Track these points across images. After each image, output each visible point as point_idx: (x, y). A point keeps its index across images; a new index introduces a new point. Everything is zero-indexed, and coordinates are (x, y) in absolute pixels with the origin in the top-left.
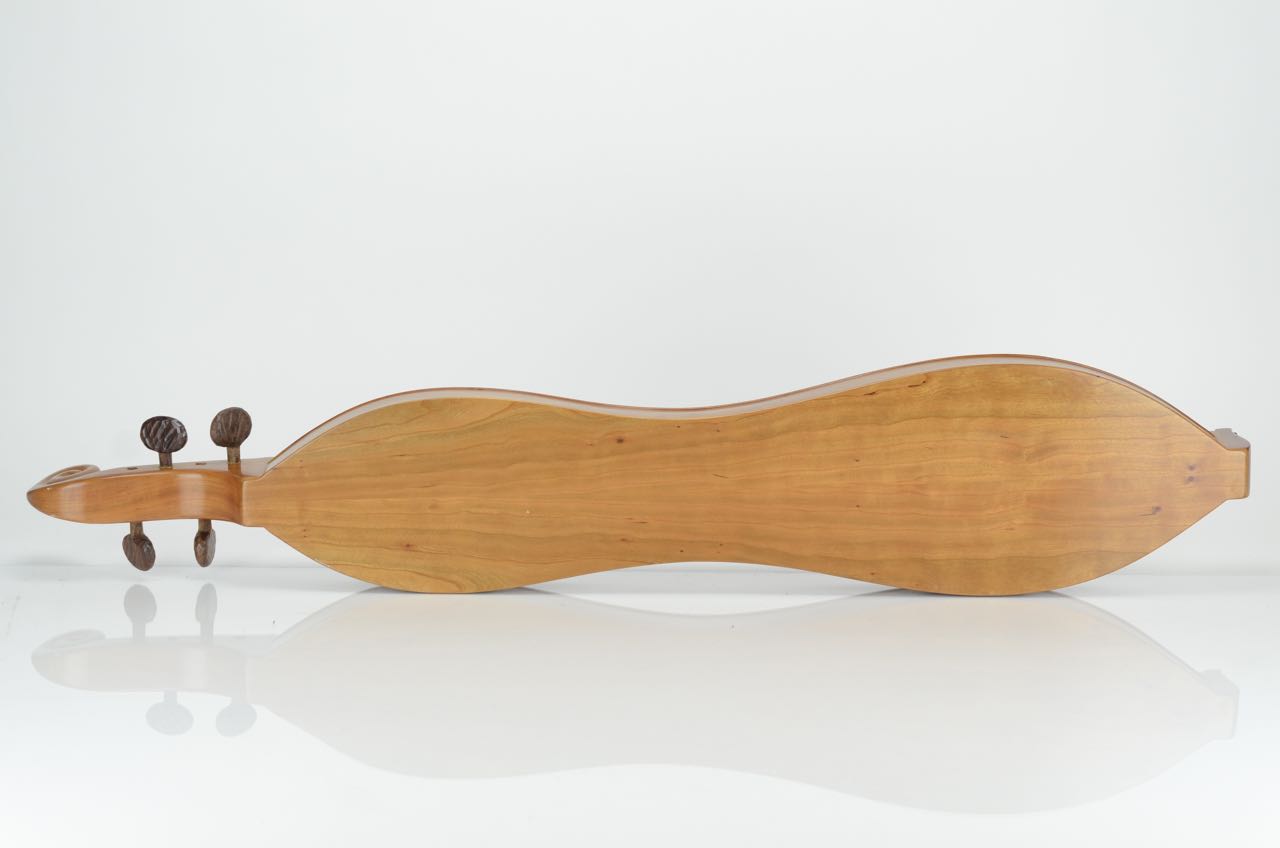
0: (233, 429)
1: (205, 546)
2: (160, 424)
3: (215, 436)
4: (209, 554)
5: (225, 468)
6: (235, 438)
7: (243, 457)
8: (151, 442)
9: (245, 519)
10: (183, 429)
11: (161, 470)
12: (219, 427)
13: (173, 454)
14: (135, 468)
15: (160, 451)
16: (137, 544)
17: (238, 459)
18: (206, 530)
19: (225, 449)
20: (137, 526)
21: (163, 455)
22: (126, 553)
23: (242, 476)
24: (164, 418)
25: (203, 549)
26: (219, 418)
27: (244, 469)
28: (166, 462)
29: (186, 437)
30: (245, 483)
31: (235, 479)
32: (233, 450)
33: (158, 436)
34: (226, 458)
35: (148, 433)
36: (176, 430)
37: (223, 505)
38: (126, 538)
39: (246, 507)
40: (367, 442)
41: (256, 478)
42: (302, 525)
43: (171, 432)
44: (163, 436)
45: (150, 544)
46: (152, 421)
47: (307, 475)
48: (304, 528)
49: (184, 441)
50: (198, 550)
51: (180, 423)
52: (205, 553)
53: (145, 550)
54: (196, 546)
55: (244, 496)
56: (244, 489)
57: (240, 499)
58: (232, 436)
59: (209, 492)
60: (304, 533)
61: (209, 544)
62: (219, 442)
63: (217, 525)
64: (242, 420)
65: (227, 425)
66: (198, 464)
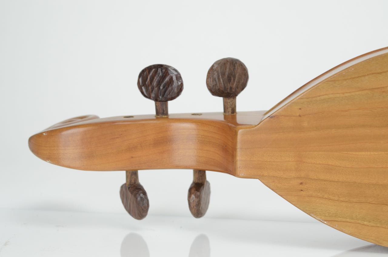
0: (229, 79)
1: (199, 197)
2: (156, 72)
3: (212, 84)
4: (202, 205)
5: (222, 118)
6: (231, 88)
7: (238, 109)
8: (147, 91)
9: (238, 171)
10: (179, 77)
11: (157, 118)
12: (216, 76)
13: (170, 103)
14: (132, 117)
15: (156, 100)
16: (132, 193)
17: (234, 111)
18: (200, 182)
19: (221, 99)
20: (133, 175)
21: (159, 103)
22: (123, 202)
23: (237, 124)
24: (161, 66)
25: (197, 200)
26: (216, 66)
27: (239, 119)
28: (162, 112)
29: (182, 84)
30: (240, 132)
31: (230, 128)
32: (229, 100)
33: (155, 83)
34: (222, 110)
35: (144, 81)
36: (172, 78)
37: (217, 155)
38: (122, 187)
39: (240, 157)
40: (372, 89)
41: (250, 126)
42: (298, 178)
43: (167, 79)
44: (159, 84)
45: (145, 193)
46: (149, 69)
47: (305, 124)
48: (300, 181)
49: (180, 89)
50: (191, 201)
51: (176, 71)
52: (199, 204)
53: (139, 199)
54: (189, 196)
55: (239, 146)
56: (239, 137)
57: (234, 149)
58: (229, 86)
59: (203, 142)
60: (301, 187)
61: (203, 195)
62: (215, 92)
63: (211, 176)
64: (239, 71)
65: (223, 74)
66: (193, 114)
